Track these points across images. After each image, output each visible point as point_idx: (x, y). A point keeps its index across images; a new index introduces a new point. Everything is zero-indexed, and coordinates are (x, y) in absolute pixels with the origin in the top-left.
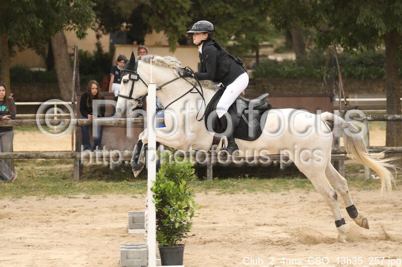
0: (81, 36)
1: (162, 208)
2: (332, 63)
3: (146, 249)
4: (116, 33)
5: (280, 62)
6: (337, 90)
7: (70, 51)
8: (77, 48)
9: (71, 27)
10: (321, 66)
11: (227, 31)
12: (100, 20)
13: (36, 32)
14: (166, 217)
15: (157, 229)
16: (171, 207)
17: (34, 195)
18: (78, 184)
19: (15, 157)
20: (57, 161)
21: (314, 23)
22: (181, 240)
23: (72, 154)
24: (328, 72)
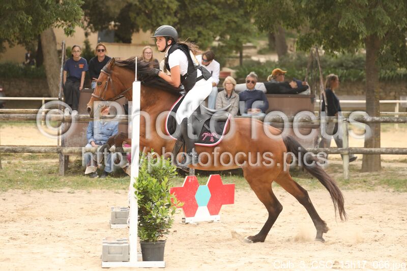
0: (69, 33)
1: (145, 205)
2: (313, 65)
3: (127, 245)
4: (104, 31)
5: (263, 63)
6: (319, 91)
7: (59, 48)
8: (65, 45)
9: (60, 24)
10: (303, 68)
11: (212, 31)
12: (88, 19)
13: (25, 28)
14: (147, 213)
15: (139, 225)
16: (153, 204)
17: (20, 189)
18: (63, 179)
19: (2, 151)
20: (43, 155)
21: (296, 26)
22: (162, 236)
23: (57, 149)
24: (309, 74)
